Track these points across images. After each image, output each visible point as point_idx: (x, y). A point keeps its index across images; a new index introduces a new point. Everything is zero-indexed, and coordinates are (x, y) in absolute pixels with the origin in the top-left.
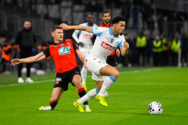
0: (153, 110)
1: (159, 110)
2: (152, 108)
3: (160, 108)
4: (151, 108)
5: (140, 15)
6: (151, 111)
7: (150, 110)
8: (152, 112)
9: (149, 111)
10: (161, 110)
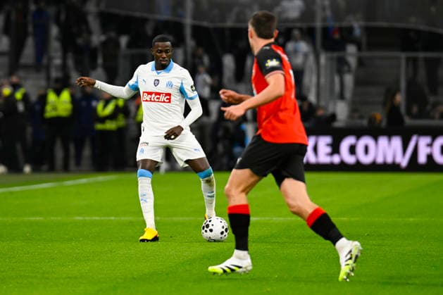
0: (211, 231)
1: (222, 233)
2: (210, 225)
3: (224, 230)
4: (207, 226)
5: (54, 31)
6: (206, 231)
7: (205, 229)
8: (209, 234)
9: (203, 231)
10: (225, 233)
